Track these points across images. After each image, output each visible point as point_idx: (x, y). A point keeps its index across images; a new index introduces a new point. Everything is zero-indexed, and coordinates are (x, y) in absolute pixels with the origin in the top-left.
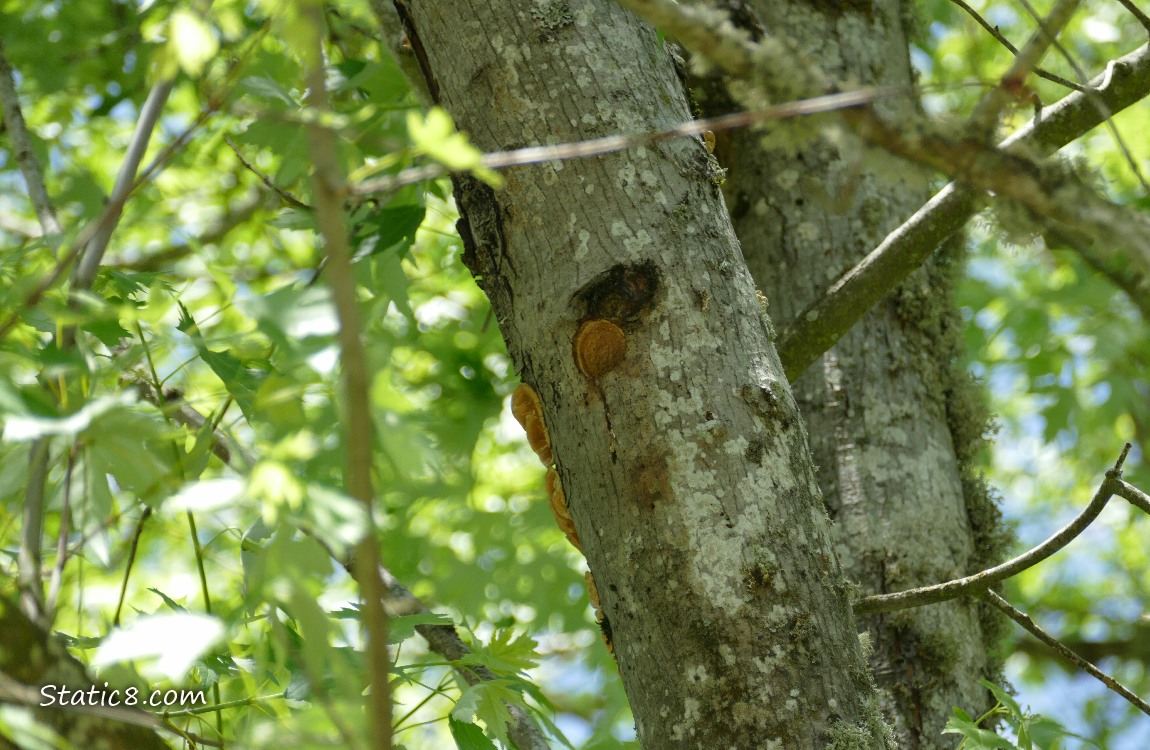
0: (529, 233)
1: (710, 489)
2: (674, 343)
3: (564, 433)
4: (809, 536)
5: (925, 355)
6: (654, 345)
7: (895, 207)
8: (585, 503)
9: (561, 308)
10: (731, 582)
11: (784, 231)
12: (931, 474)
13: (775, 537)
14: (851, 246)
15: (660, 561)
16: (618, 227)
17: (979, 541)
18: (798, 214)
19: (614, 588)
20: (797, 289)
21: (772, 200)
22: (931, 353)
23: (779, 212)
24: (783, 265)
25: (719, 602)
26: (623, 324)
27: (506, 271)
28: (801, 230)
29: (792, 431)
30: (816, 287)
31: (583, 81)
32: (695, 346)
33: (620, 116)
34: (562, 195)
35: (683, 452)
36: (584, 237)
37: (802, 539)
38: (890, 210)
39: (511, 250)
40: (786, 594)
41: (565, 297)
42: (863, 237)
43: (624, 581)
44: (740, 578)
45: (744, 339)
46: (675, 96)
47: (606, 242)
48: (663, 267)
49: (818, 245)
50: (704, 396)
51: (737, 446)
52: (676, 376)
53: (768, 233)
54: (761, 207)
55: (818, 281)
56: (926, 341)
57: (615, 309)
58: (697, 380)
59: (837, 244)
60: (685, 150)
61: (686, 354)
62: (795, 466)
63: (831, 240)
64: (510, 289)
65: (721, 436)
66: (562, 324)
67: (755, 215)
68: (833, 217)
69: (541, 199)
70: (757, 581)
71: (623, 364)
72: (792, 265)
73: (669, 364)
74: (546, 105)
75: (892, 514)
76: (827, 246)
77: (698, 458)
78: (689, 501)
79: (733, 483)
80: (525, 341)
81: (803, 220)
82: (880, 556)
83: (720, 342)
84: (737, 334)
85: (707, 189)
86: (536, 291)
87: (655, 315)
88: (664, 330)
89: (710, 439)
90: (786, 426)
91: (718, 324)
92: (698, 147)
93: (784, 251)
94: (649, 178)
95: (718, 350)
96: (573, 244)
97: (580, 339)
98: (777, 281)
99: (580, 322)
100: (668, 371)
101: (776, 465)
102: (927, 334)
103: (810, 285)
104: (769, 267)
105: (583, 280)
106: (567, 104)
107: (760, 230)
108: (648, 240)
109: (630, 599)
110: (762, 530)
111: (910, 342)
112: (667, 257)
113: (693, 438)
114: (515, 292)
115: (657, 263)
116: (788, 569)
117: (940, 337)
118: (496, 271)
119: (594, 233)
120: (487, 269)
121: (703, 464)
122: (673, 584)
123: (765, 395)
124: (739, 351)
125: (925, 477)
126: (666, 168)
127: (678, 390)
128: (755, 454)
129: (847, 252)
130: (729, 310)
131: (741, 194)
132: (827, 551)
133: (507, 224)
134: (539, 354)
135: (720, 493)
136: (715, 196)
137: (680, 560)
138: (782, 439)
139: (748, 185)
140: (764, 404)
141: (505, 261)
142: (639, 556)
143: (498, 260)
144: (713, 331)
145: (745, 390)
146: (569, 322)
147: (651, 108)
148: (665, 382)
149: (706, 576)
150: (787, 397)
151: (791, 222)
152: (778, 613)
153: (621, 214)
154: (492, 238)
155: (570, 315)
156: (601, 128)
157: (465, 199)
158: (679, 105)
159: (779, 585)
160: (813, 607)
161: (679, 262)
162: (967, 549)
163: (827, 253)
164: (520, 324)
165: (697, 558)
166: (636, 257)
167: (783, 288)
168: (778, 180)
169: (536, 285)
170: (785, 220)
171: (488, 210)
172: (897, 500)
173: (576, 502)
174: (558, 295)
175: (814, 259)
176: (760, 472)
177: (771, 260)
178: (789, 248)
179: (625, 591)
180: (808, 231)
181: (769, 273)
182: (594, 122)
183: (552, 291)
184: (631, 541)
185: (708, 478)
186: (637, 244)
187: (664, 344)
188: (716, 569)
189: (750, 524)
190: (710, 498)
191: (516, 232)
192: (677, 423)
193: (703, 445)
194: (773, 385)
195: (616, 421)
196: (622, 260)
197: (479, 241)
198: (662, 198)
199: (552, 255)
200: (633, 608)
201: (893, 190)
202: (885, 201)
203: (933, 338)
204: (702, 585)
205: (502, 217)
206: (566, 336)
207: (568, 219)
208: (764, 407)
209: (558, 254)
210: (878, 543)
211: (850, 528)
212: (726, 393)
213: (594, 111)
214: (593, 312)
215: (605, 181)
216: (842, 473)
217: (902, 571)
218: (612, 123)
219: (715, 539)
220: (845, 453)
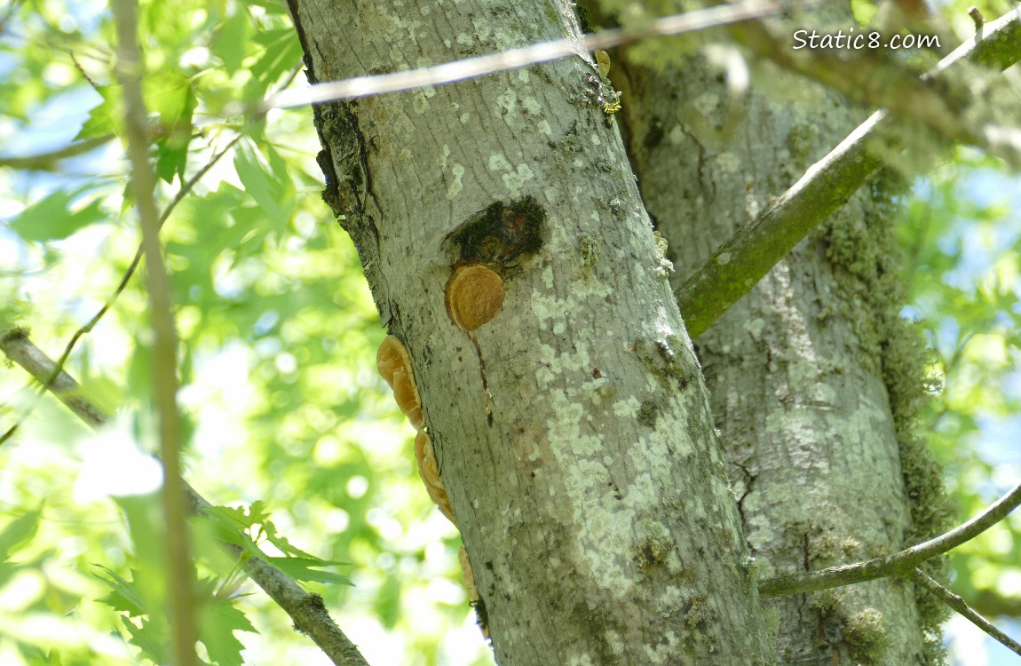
0: (397, 167)
1: (598, 456)
2: (558, 291)
3: (434, 390)
4: (708, 509)
5: (858, 302)
6: (536, 294)
7: (827, 135)
8: (459, 472)
9: (432, 252)
10: (620, 560)
11: (702, 162)
12: (862, 435)
13: (670, 510)
14: (776, 179)
15: (540, 537)
16: (496, 161)
17: (914, 511)
18: (717, 142)
19: (490, 566)
20: (714, 226)
21: (687, 128)
22: (865, 299)
23: (696, 140)
24: (700, 201)
25: (606, 582)
26: (503, 271)
27: (372, 210)
28: (720, 161)
29: (691, 390)
30: (736, 226)
32: (581, 294)
33: (500, 35)
34: (434, 124)
35: (567, 414)
36: (459, 171)
37: (701, 512)
38: (821, 138)
39: (376, 187)
40: (682, 574)
41: (438, 239)
42: (790, 168)
43: (500, 559)
44: (629, 556)
45: (638, 287)
46: (564, 12)
47: (483, 178)
48: (546, 206)
49: (739, 178)
50: (591, 351)
51: (628, 408)
52: (559, 329)
53: (683, 164)
54: (676, 136)
55: (739, 219)
56: (859, 286)
57: (493, 254)
58: (584, 333)
59: (760, 177)
60: (573, 74)
61: (571, 304)
62: (694, 430)
63: (754, 173)
64: (376, 231)
65: (610, 396)
66: (434, 269)
67: (670, 144)
68: (757, 146)
69: (411, 129)
70: (650, 560)
71: (500, 316)
72: (709, 201)
73: (553, 315)
74: (417, 24)
75: (818, 482)
76: (749, 179)
77: (583, 420)
78: (573, 469)
79: (622, 449)
80: (392, 289)
81: (723, 150)
82: (803, 529)
83: (610, 290)
84: (630, 281)
85: (598, 117)
86: (404, 233)
87: (537, 259)
88: (547, 276)
89: (597, 400)
90: (683, 385)
91: (608, 270)
92: (586, 70)
93: (701, 183)
94: (532, 105)
95: (608, 299)
96: (444, 180)
97: (453, 287)
98: (694, 218)
99: (453, 268)
100: (551, 322)
101: (672, 429)
102: (861, 278)
103: (729, 223)
104: (684, 202)
105: (456, 220)
106: (440, 22)
107: (674, 161)
108: (530, 175)
109: (507, 578)
110: (655, 501)
111: (841, 287)
112: (551, 195)
113: (578, 399)
114: (381, 234)
115: (540, 201)
116: (684, 546)
117: (875, 281)
118: (360, 210)
119: (469, 167)
120: (351, 208)
121: (590, 428)
122: (555, 562)
123: (661, 350)
124: (631, 301)
125: (856, 439)
126: (552, 95)
127: (562, 345)
128: (648, 416)
129: (771, 185)
130: (621, 254)
131: (656, 119)
132: (729, 525)
133: (372, 157)
134: (408, 304)
135: (608, 460)
136: (608, 125)
137: (562, 535)
138: (679, 400)
139: (661, 109)
140: (661, 361)
141: (371, 199)
142: (519, 530)
143: (362, 197)
144: (603, 278)
145: (638, 344)
146: (441, 268)
147: (535, 27)
148: (548, 336)
149: (591, 554)
150: (685, 352)
151: (709, 153)
152: (672, 595)
153: (499, 147)
154: (356, 172)
155: (442, 260)
156: (478, 48)
157: (326, 129)
158: (568, 23)
159: (674, 564)
160: (711, 590)
161: (564, 200)
162: (902, 521)
163: (750, 186)
164: (387, 270)
165: (582, 534)
166: (516, 196)
167: (699, 226)
168: (696, 104)
169: (405, 227)
170: (702, 150)
171: (352, 142)
173: (448, 469)
174: (428, 236)
175: (734, 194)
176: (654, 436)
177: (686, 195)
178: (708, 183)
179: (502, 570)
180: (729, 162)
181: (684, 207)
182: (470, 42)
183: (422, 233)
184: (509, 514)
185: (595, 443)
186: (517, 180)
187: (546, 292)
188: (603, 546)
189: (641, 495)
190: (596, 465)
191: (381, 165)
192: (560, 382)
193: (590, 406)
194: (671, 340)
195: (493, 379)
196: (501, 198)
197: (342, 176)
198: (546, 128)
199: (423, 192)
200: (511, 589)
201: (824, 115)
202: (816, 129)
203: (868, 283)
204: (587, 564)
205: (367, 149)
206: (437, 283)
207: (441, 152)
208: (659, 363)
209: (429, 191)
210: (803, 513)
211: (771, 497)
212: (616, 348)
213: (470, 30)
214: (467, 257)
215: (482, 108)
216: (762, 435)
217: (828, 546)
218: (491, 44)
219: (602, 513)
220: (766, 412)
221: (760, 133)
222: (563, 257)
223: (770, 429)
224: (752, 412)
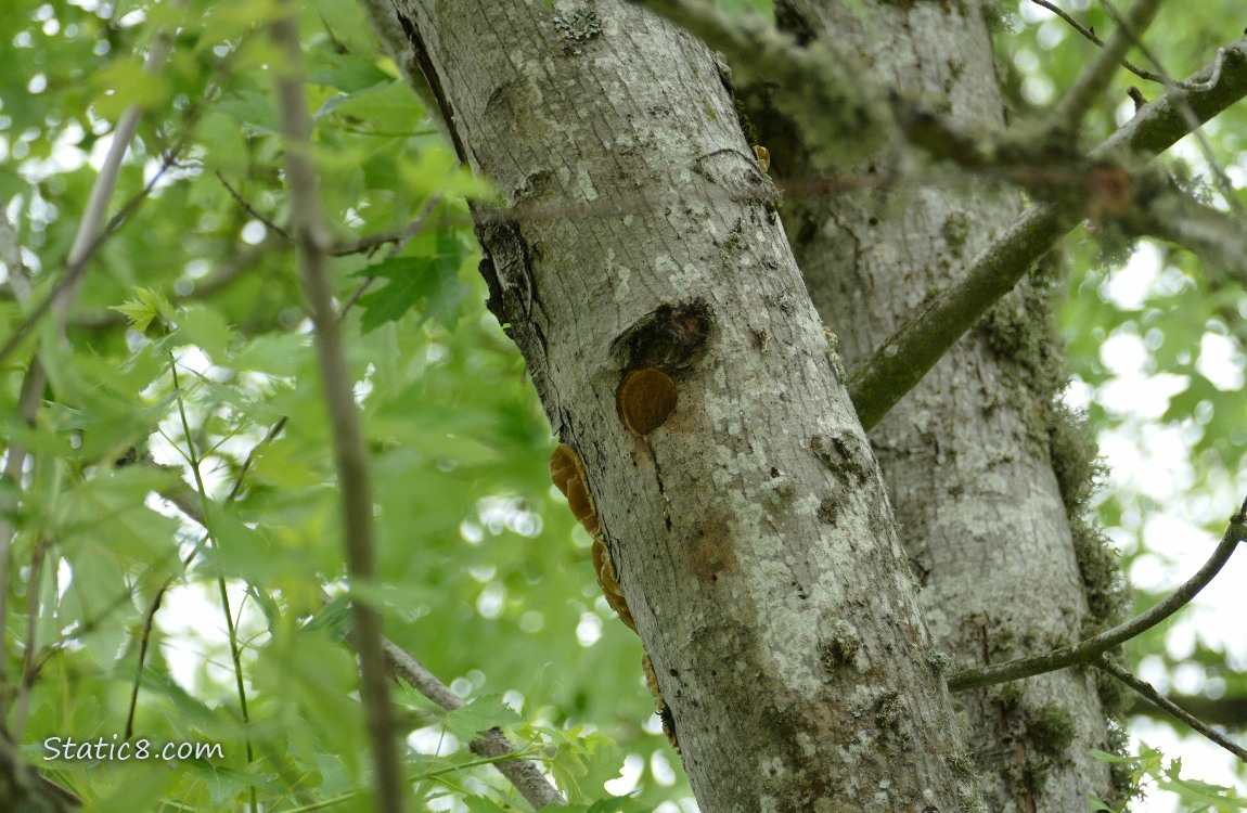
0: (561, 272)
1: (779, 556)
2: (729, 391)
3: (610, 498)
4: (894, 604)
5: (1023, 389)
6: (709, 394)
7: (983, 222)
8: (638, 579)
9: (604, 360)
10: (808, 661)
11: (858, 254)
12: (1035, 524)
13: (857, 606)
14: (933, 269)
15: (725, 640)
16: (661, 261)
17: (1090, 598)
18: (872, 233)
19: (674, 673)
20: (873, 319)
21: (842, 219)
22: (1030, 387)
23: (850, 232)
24: (858, 294)
25: (794, 684)
26: (673, 372)
27: (539, 317)
28: (877, 253)
29: (870, 486)
30: (897, 318)
31: (615, 98)
32: (754, 393)
33: (659, 135)
34: (597, 228)
35: (747, 513)
37: (886, 608)
38: (978, 226)
39: (541, 293)
40: (871, 672)
41: (606, 344)
43: (685, 665)
44: (816, 656)
45: (811, 383)
46: (721, 109)
47: (650, 281)
48: (715, 306)
49: (896, 269)
50: (767, 450)
51: (808, 505)
52: (735, 429)
53: (839, 258)
54: (830, 228)
55: (898, 309)
56: (1023, 373)
57: (664, 356)
58: (760, 431)
59: (917, 267)
60: (735, 171)
61: (746, 403)
62: (874, 524)
63: (911, 262)
64: (543, 337)
65: (787, 495)
66: (603, 374)
67: (823, 239)
68: (912, 236)
69: (574, 233)
70: (838, 658)
71: (675, 418)
72: (868, 293)
73: (727, 415)
74: (575, 127)
75: (993, 572)
76: (906, 269)
77: (764, 520)
78: (755, 570)
79: (804, 548)
80: (563, 396)
81: (878, 241)
82: (980, 621)
83: (783, 388)
84: (803, 378)
85: (762, 213)
86: (572, 337)
87: (707, 360)
88: (719, 376)
89: (776, 500)
90: (862, 480)
91: (780, 367)
92: (746, 166)
93: (858, 277)
94: (696, 204)
95: (781, 397)
96: (611, 283)
97: (624, 391)
98: (852, 312)
99: (624, 372)
100: (726, 423)
101: (853, 523)
102: (1025, 365)
103: (889, 315)
104: (840, 297)
105: (625, 322)
106: (599, 124)
107: (830, 255)
108: (698, 275)
109: (692, 683)
110: (840, 598)
111: (1005, 375)
112: (720, 294)
113: (758, 498)
114: (548, 341)
115: (709, 301)
116: (871, 643)
117: (1040, 368)
118: (526, 317)
119: (635, 270)
120: (516, 316)
121: (769, 528)
122: (741, 665)
123: (838, 446)
124: (806, 398)
125: (1029, 528)
126: (712, 190)
127: (738, 445)
128: (828, 513)
129: (930, 276)
130: (792, 350)
131: (807, 214)
132: (915, 620)
133: (536, 264)
134: (579, 410)
135: (790, 559)
136: (771, 222)
137: (747, 637)
138: (859, 497)
139: (813, 204)
141: (536, 305)
142: (702, 636)
143: (528, 304)
144: (776, 376)
145: (815, 442)
146: (612, 373)
147: (694, 125)
148: (723, 437)
149: (778, 656)
150: (862, 447)
151: (864, 245)
152: (862, 694)
153: (665, 247)
154: (521, 280)
155: (611, 364)
156: (639, 149)
157: (487, 238)
158: (725, 120)
159: (861, 662)
160: (901, 686)
161: (733, 299)
162: (1080, 608)
163: (908, 277)
164: (556, 377)
165: (767, 636)
166: (684, 296)
167: (858, 319)
168: (849, 198)
169: (573, 333)
170: (857, 241)
171: (514, 249)
172: (997, 555)
173: (627, 577)
174: (597, 342)
175: (892, 286)
176: (837, 533)
177: (843, 289)
178: (864, 274)
179: (686, 676)
180: (885, 254)
181: (842, 302)
182: (630, 143)
183: (590, 338)
184: (692, 618)
185: (777, 542)
186: (685, 280)
187: (720, 394)
188: (789, 647)
189: (826, 594)
190: (779, 566)
191: (547, 271)
192: (738, 482)
193: (769, 506)
194: (848, 434)
195: (669, 484)
196: (667, 299)
197: (505, 285)
198: (711, 227)
199: (589, 296)
200: (698, 697)
201: (979, 202)
202: (971, 215)
203: (1032, 370)
204: (775, 665)
205: (532, 255)
206: (608, 389)
207: (605, 255)
208: (836, 459)
209: (595, 295)
210: (977, 606)
211: (945, 591)
212: (793, 446)
213: (629, 131)
214: (638, 360)
215: (645, 210)
216: (933, 528)
217: (1007, 637)
218: (650, 145)
219: (787, 612)
220: (936, 504)
221: (915, 222)
222: (734, 356)
223: (944, 521)
224: (922, 506)
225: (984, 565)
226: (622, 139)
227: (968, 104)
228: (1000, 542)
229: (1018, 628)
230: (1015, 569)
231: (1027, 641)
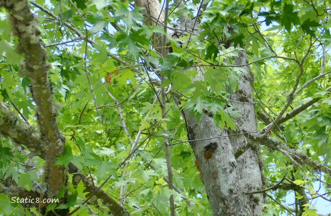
2: (219, 155)
3: (202, 167)
4: (238, 184)
6: (216, 155)
8: (205, 178)
9: (203, 149)
10: (227, 191)
12: (256, 172)
13: (234, 184)
15: (216, 188)
16: (211, 137)
17: (263, 182)
19: (209, 191)
20: (237, 143)
25: (225, 194)
26: (212, 152)
27: (194, 143)
29: (236, 168)
32: (222, 155)
34: (203, 132)
35: (220, 171)
36: (206, 138)
40: (235, 193)
41: (203, 147)
43: (211, 190)
44: (228, 191)
50: (223, 163)
51: (228, 170)
52: (219, 160)
56: (256, 152)
57: (211, 149)
58: (223, 160)
61: (221, 156)
62: (237, 174)
64: (195, 146)
65: (226, 169)
66: (203, 151)
69: (200, 132)
70: (231, 191)
71: (211, 158)
77: (222, 172)
78: (221, 179)
79: (227, 176)
80: (197, 153)
82: (248, 185)
84: (229, 154)
85: (225, 131)
87: (216, 150)
88: (218, 153)
89: (224, 170)
90: (235, 167)
94: (216, 130)
95: (226, 156)
97: (205, 154)
99: (205, 151)
100: (218, 159)
101: (234, 173)
105: (206, 145)
106: (204, 118)
109: (212, 193)
110: (232, 183)
112: (218, 142)
113: (222, 169)
116: (235, 189)
119: (208, 138)
122: (218, 191)
123: (233, 163)
124: (229, 156)
127: (220, 162)
128: (231, 172)
130: (227, 150)
132: (241, 187)
134: (199, 155)
135: (225, 177)
136: (226, 132)
137: (219, 187)
138: (235, 170)
140: (233, 165)
141: (194, 141)
142: (213, 187)
144: (225, 153)
145: (230, 162)
148: (218, 161)
149: (223, 190)
150: (236, 163)
152: (234, 196)
154: (192, 138)
155: (204, 150)
159: (234, 192)
160: (239, 195)
161: (220, 142)
162: (261, 184)
164: (196, 151)
165: (222, 187)
166: (214, 142)
169: (199, 145)
171: (192, 134)
172: (251, 176)
173: (204, 178)
174: (202, 147)
176: (232, 174)
179: (211, 192)
184: (212, 184)
185: (224, 175)
186: (214, 140)
187: (218, 155)
188: (225, 189)
189: (230, 182)
190: (224, 178)
191: (196, 137)
192: (219, 167)
193: (223, 170)
194: (234, 161)
195: (210, 166)
196: (212, 142)
197: (190, 138)
198: (218, 133)
200: (212, 194)
203: (257, 152)
204: (223, 191)
205: (194, 135)
206: (203, 153)
207: (204, 135)
208: (232, 165)
209: (202, 141)
210: (248, 182)
211: (244, 180)
212: (227, 162)
213: (208, 119)
214: (207, 149)
215: (209, 130)
216: (243, 172)
217: (251, 187)
218: (211, 121)
219: (225, 185)
220: (243, 169)
222: (220, 150)
223: (244, 171)
224: (242, 169)
225: (249, 177)
226: (207, 120)
227: (251, 116)
228: (251, 174)
229: (253, 186)
230: (253, 178)
231: (254, 188)
